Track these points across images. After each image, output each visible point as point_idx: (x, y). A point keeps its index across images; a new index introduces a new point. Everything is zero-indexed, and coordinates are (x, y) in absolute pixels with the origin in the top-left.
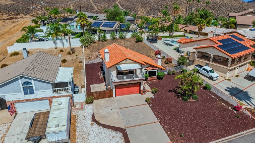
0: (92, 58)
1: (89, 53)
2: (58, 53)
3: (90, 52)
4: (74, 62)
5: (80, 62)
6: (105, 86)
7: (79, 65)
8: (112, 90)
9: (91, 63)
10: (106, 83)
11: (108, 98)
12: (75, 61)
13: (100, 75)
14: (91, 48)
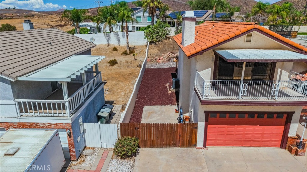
0: (160, 60)
1: (156, 54)
2: (110, 52)
3: (158, 51)
4: (129, 66)
5: (138, 66)
6: (177, 111)
7: (135, 70)
8: (194, 127)
9: (157, 68)
10: (180, 105)
11: (181, 147)
12: (131, 63)
13: (168, 88)
14: (161, 46)
